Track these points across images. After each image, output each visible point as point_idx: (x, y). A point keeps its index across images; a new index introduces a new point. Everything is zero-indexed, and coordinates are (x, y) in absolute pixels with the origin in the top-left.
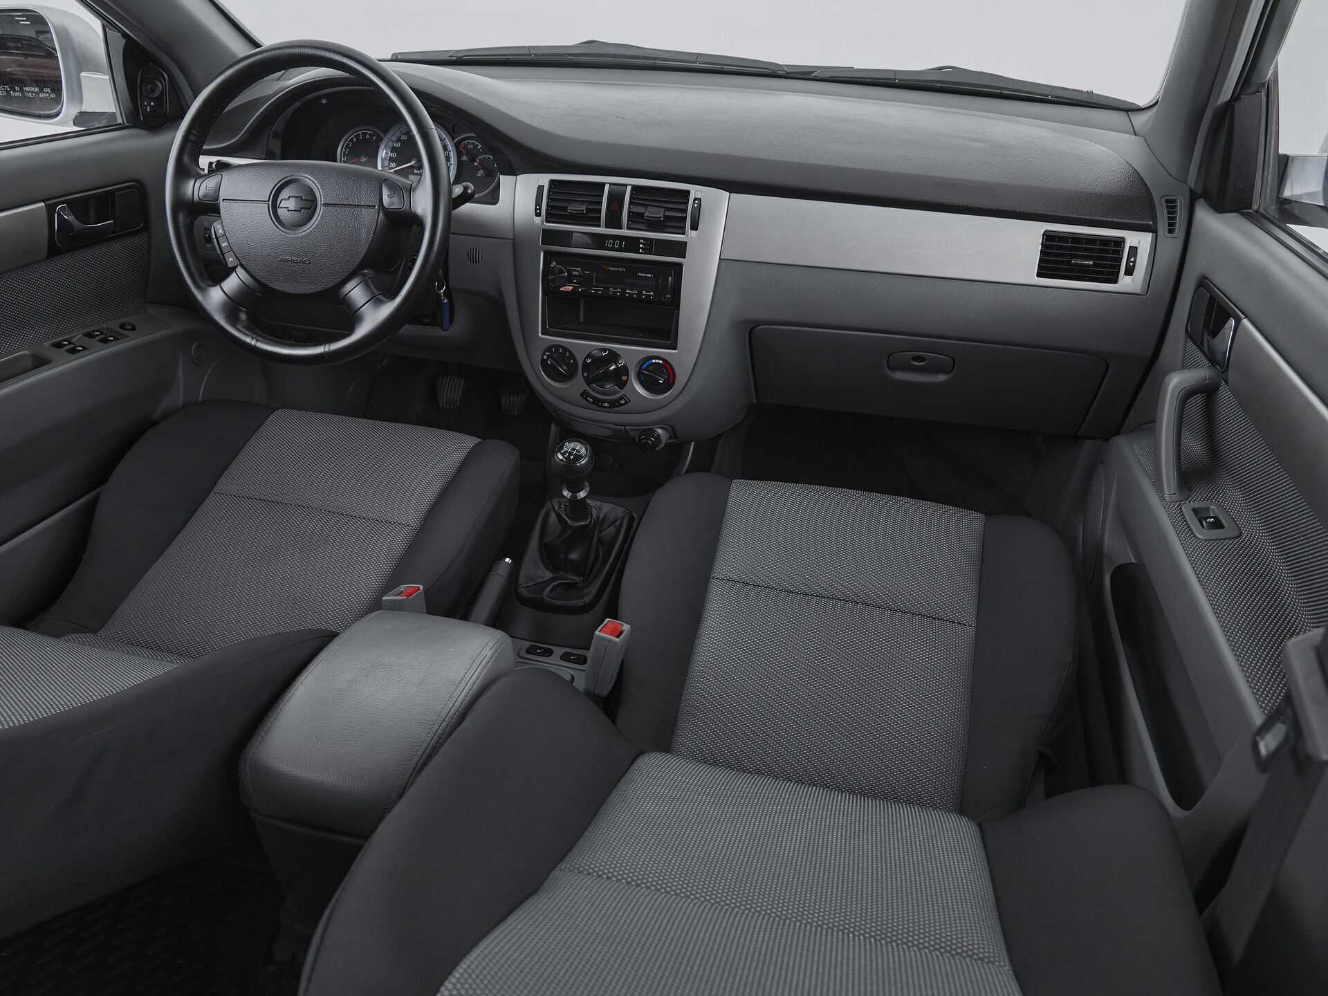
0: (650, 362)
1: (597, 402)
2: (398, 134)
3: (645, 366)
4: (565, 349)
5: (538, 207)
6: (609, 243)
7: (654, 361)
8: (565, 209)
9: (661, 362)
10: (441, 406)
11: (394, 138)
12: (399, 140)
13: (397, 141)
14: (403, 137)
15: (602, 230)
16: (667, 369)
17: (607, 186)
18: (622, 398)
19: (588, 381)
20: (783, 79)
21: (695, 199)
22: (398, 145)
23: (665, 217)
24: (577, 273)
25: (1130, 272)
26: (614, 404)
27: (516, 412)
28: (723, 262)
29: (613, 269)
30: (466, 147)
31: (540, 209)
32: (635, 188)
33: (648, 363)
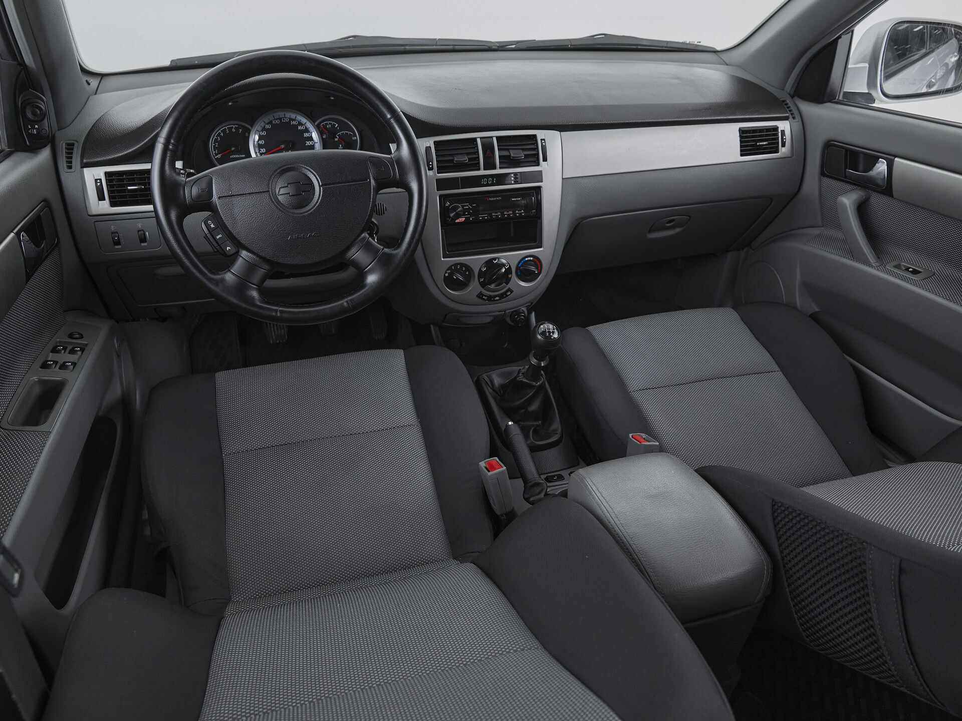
0: (524, 260)
1: (491, 299)
2: (263, 124)
3: (521, 264)
4: (462, 265)
5: (431, 163)
6: (484, 181)
7: (527, 259)
8: (452, 161)
9: (532, 259)
10: (271, 342)
11: (260, 129)
12: (264, 129)
13: (262, 130)
14: (267, 127)
15: (482, 172)
16: (537, 261)
17: (479, 140)
18: (507, 291)
19: (483, 285)
20: (499, 52)
21: (541, 140)
22: (264, 133)
23: (525, 155)
24: (467, 207)
25: (783, 145)
26: (503, 296)
27: (334, 332)
28: (564, 180)
29: (493, 199)
30: (325, 127)
31: (432, 165)
32: (498, 138)
33: (522, 262)
